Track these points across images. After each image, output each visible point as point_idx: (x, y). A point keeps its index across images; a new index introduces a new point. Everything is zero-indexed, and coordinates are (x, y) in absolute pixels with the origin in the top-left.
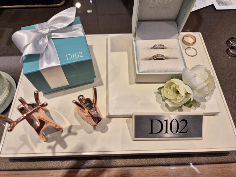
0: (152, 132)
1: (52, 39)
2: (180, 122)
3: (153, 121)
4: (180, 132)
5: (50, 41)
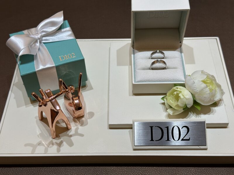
0: (152, 140)
2: (182, 128)
5: (42, 46)
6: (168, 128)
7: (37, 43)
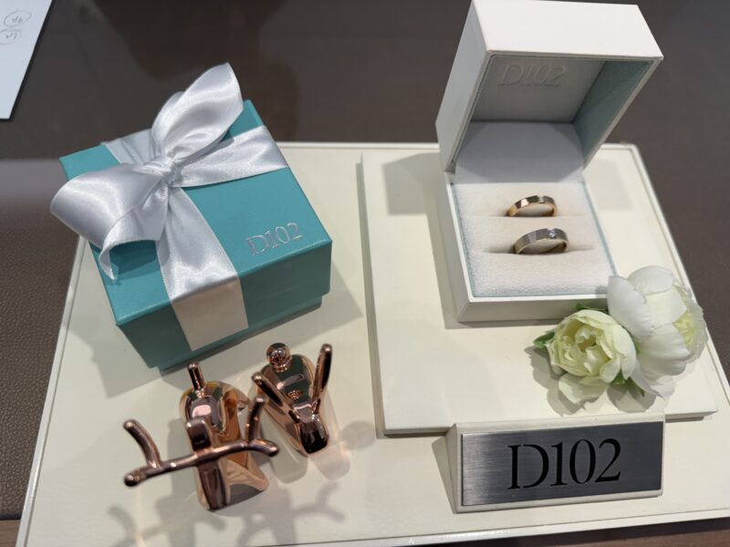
0: (515, 485)
1: (185, 189)
2: (601, 446)
3: (519, 448)
4: (600, 479)
5: (179, 199)
6: (559, 447)
7: (162, 191)
